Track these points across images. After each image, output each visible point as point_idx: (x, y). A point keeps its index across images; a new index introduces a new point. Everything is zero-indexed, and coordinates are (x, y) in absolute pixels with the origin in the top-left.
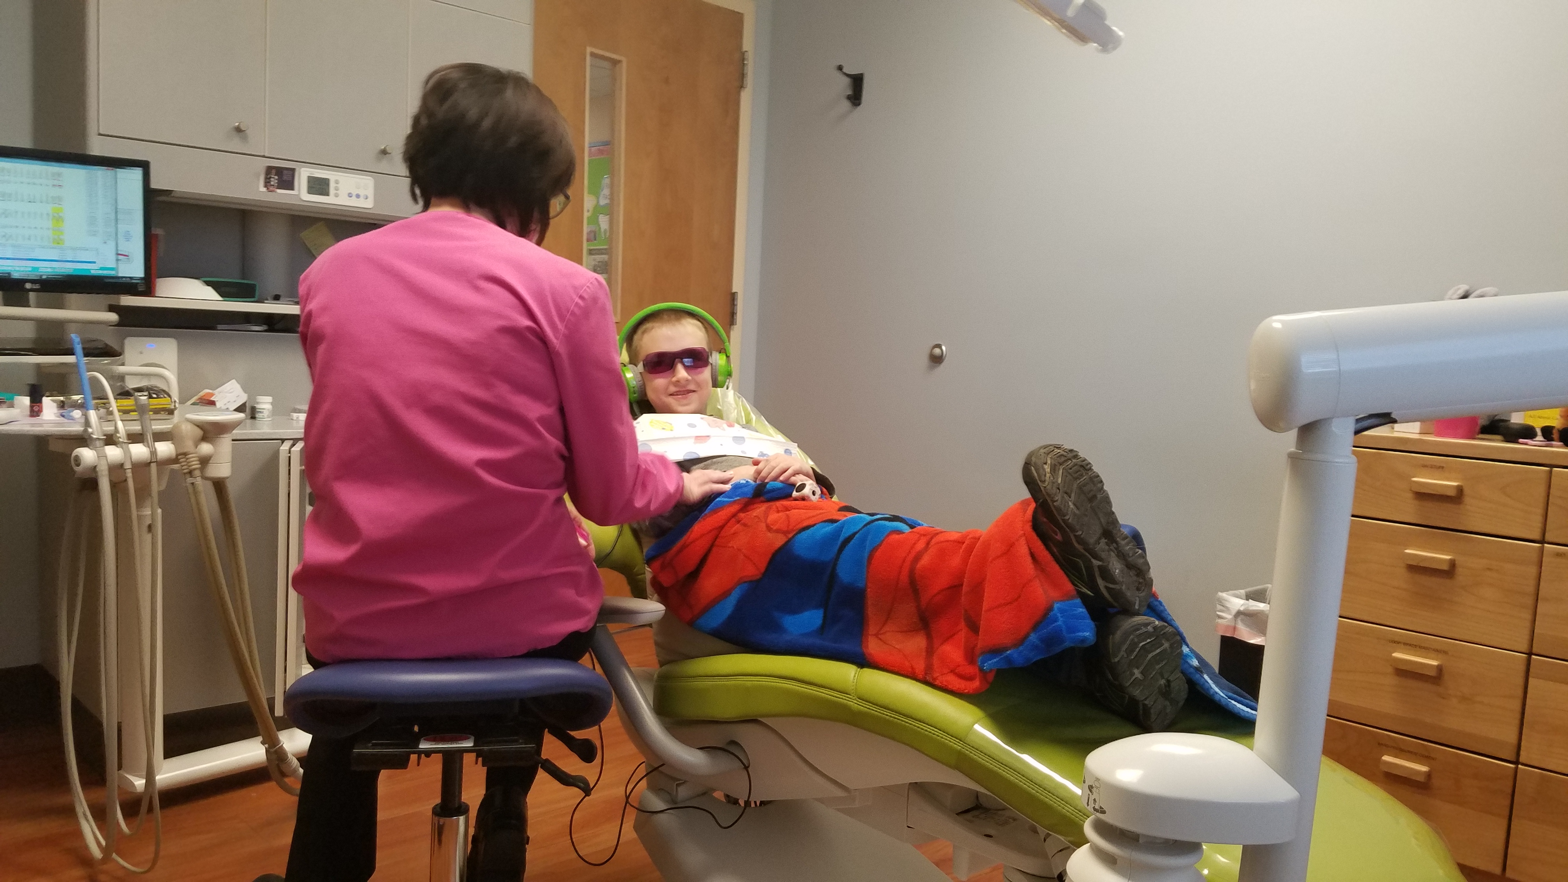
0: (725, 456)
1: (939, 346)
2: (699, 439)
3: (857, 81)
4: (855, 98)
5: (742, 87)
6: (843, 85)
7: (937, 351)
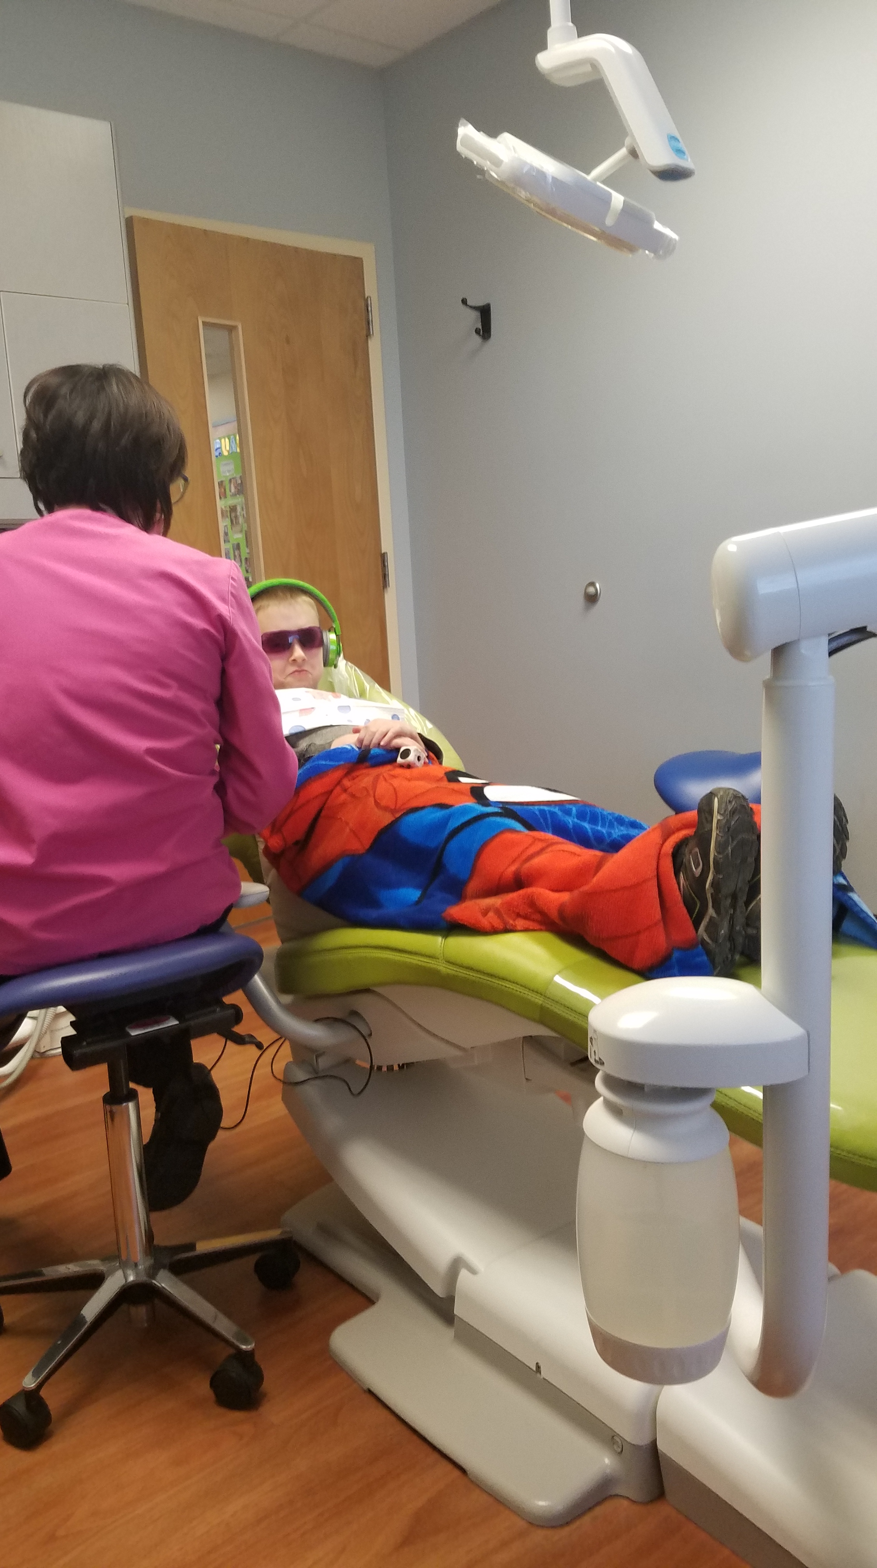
0: (331, 726)
1: (592, 584)
2: (304, 711)
3: (485, 312)
4: (485, 331)
5: (368, 335)
6: (473, 319)
7: (591, 590)
